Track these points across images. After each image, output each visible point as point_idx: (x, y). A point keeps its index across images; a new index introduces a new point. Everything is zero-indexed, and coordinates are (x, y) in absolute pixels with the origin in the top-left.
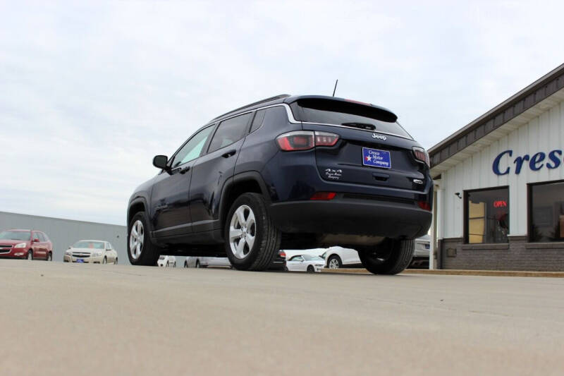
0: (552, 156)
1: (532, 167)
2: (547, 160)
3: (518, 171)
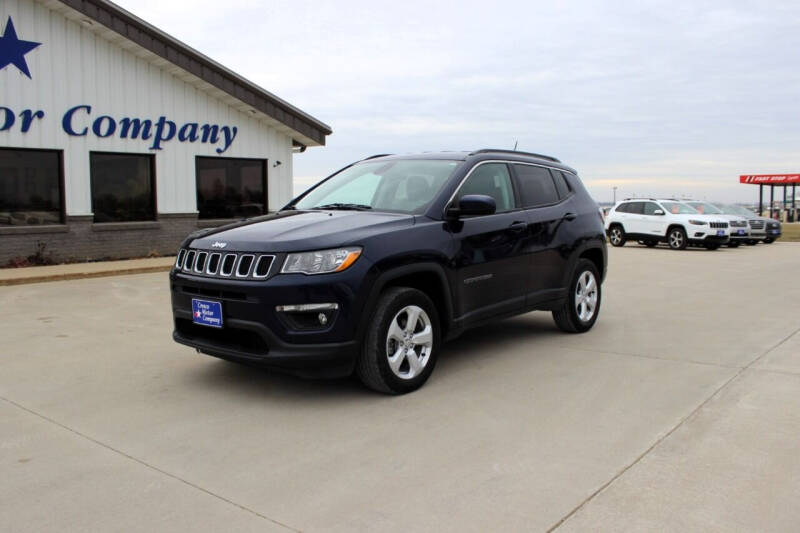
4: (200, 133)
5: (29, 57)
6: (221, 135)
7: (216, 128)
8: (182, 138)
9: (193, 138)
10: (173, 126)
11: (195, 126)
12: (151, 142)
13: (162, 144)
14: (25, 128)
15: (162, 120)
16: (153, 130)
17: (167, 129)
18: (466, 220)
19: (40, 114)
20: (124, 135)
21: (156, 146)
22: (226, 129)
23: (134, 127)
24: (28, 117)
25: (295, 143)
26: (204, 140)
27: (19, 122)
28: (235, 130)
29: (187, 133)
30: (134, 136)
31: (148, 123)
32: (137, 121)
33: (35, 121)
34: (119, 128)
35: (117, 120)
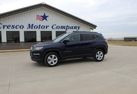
0: (12, 26)
1: (8, 27)
2: (11, 27)
3: (4, 28)
4: (74, 28)
5: (47, 18)
6: (77, 28)
7: (76, 27)
8: (71, 29)
9: (72, 28)
10: (69, 27)
11: (73, 27)
12: (65, 29)
13: (67, 30)
14: (46, 28)
15: (67, 26)
16: (66, 28)
17: (68, 27)
18: (67, 43)
19: (49, 26)
20: (61, 28)
21: (66, 30)
22: (78, 27)
23: (63, 27)
24: (47, 27)
25: (91, 29)
26: (74, 29)
27: (45, 27)
28: (80, 27)
29: (71, 28)
30: (63, 29)
31: (65, 27)
32: (63, 26)
33: (48, 27)
34: (60, 27)
35: (60, 26)
